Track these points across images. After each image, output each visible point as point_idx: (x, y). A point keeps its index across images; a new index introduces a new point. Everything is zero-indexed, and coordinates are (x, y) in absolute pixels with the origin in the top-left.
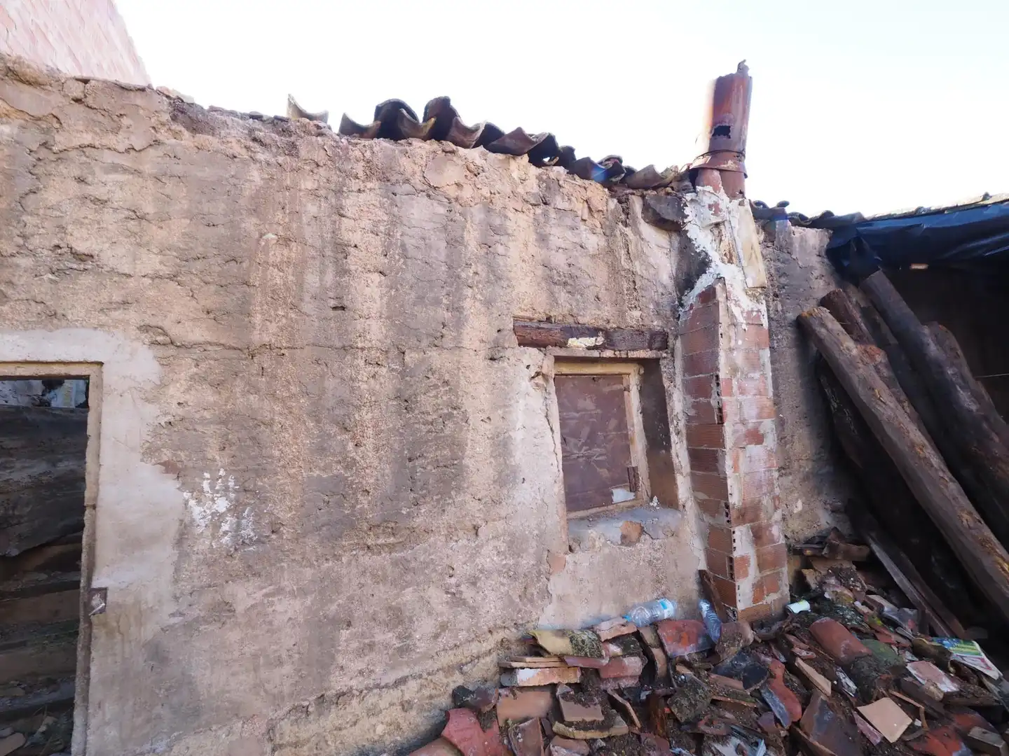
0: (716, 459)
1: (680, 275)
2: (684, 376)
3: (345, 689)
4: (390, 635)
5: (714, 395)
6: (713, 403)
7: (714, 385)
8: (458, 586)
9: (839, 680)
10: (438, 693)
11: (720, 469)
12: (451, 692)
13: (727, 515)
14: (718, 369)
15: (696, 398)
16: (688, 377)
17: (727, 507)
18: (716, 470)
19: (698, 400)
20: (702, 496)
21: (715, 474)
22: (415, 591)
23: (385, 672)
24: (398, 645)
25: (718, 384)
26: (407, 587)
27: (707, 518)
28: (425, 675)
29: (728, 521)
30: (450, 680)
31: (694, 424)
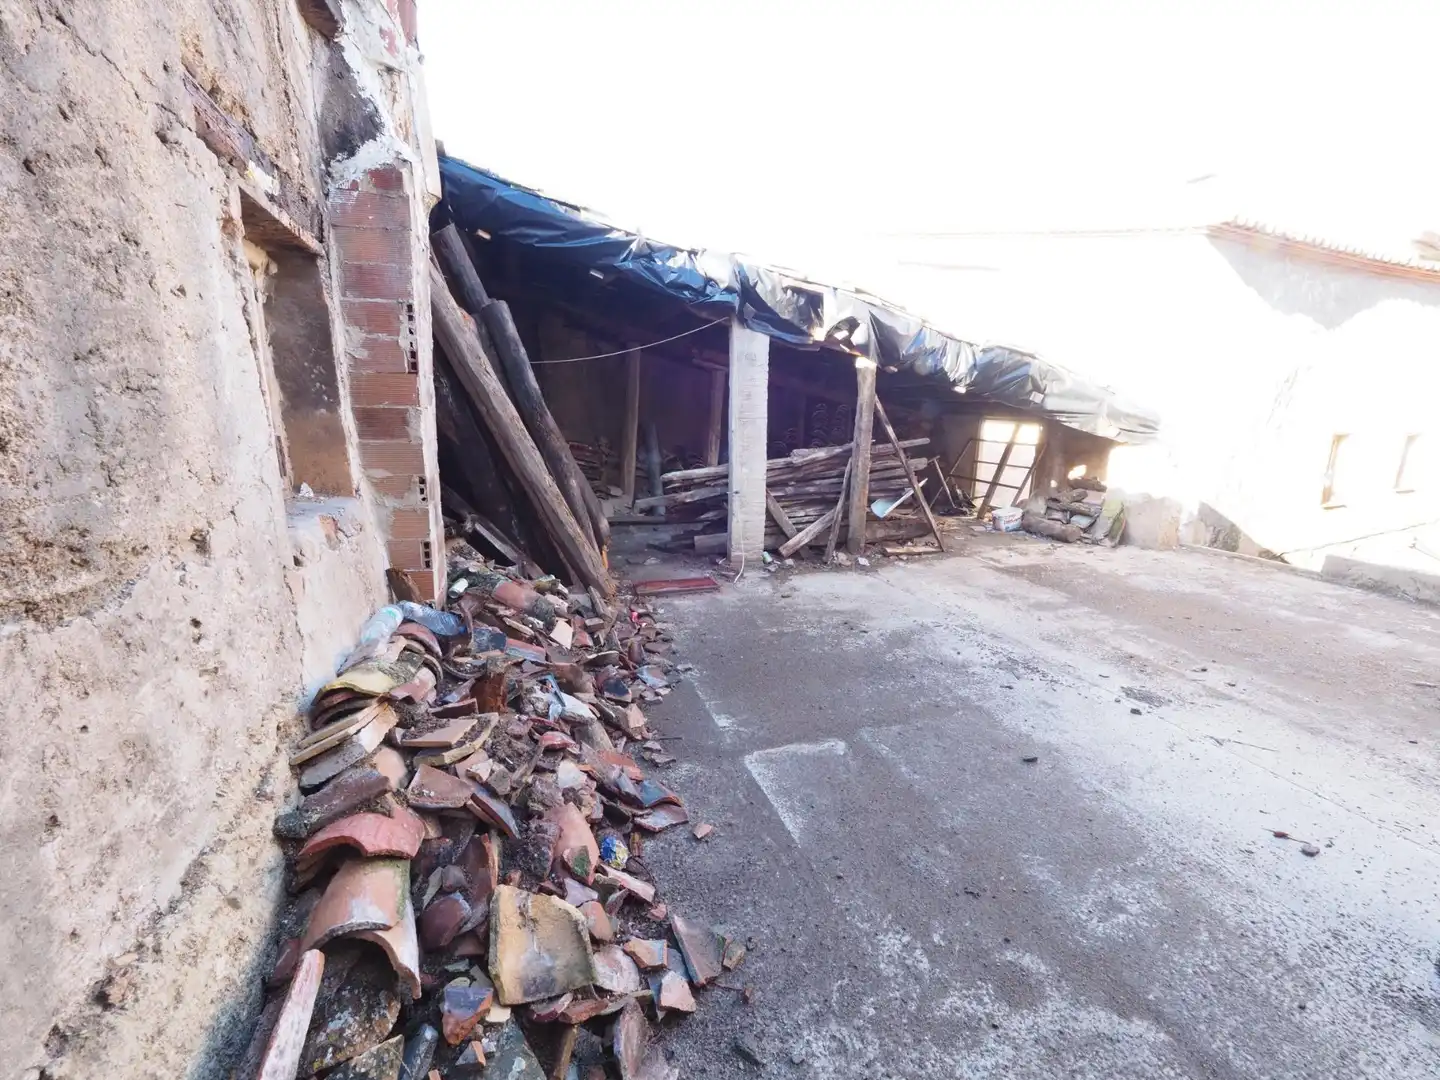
0: (405, 422)
1: (330, 122)
2: (344, 295)
3: (100, 974)
4: (142, 800)
5: (404, 331)
6: (404, 343)
7: (404, 317)
8: (217, 653)
9: (532, 623)
10: (257, 850)
11: (412, 433)
12: (271, 835)
13: (422, 491)
14: (410, 295)
15: (370, 332)
16: (351, 298)
17: (423, 481)
18: (407, 435)
19: (374, 336)
20: (380, 473)
21: (403, 441)
22: (157, 687)
23: (155, 881)
24: (160, 814)
25: (411, 318)
26: (139, 684)
27: (391, 502)
28: (228, 837)
29: (424, 499)
30: (262, 819)
31: (366, 372)
